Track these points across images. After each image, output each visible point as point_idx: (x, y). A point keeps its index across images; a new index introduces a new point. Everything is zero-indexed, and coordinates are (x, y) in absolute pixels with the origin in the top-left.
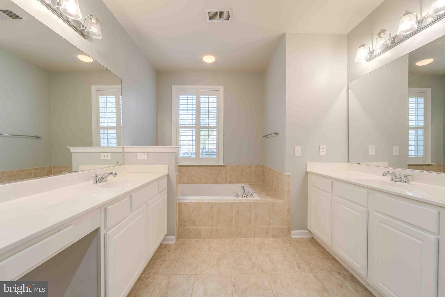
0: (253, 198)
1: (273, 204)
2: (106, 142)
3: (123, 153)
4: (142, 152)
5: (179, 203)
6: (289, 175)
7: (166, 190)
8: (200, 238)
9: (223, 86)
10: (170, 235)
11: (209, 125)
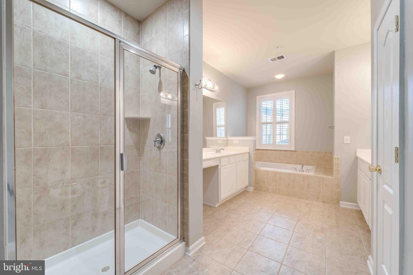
0: (308, 173)
1: (323, 178)
2: (220, 134)
3: (227, 140)
4: (236, 140)
5: (255, 170)
6: (338, 158)
7: (248, 161)
8: (268, 192)
9: (294, 91)
10: (250, 186)
11: (283, 121)
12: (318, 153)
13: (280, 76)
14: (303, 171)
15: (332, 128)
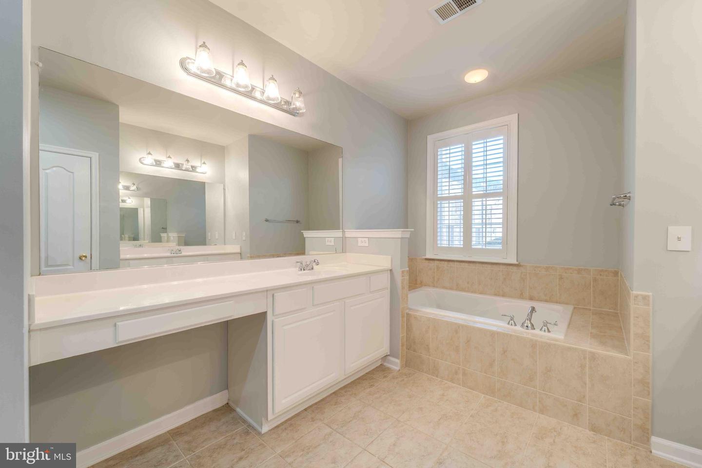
0: (547, 334)
1: (593, 357)
3: (344, 238)
4: (363, 237)
5: (408, 314)
6: (645, 298)
7: (387, 293)
8: (437, 376)
9: (517, 114)
10: (394, 357)
11: (488, 192)
12: (579, 271)
13: (476, 77)
14: (533, 328)
15: (620, 205)
